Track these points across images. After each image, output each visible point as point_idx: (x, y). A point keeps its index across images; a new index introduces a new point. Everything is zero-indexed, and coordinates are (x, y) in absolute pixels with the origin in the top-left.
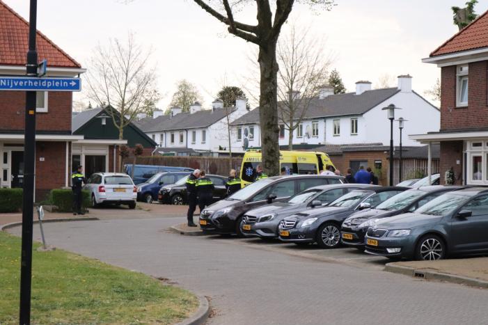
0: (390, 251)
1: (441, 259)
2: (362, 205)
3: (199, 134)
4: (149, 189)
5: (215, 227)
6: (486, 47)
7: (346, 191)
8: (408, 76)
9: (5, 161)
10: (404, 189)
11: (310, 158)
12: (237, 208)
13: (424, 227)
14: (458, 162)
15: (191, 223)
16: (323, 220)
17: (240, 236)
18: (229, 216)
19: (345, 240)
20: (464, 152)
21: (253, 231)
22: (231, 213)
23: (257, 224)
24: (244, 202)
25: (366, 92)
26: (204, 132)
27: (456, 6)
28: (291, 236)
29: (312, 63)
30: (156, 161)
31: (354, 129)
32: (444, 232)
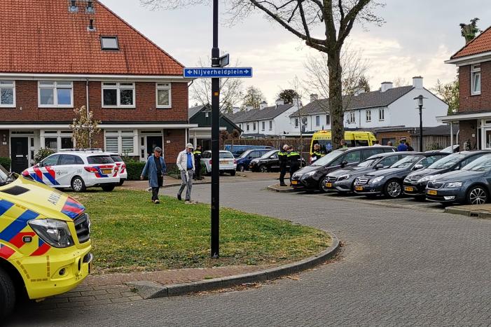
0: (446, 198)
1: (486, 203)
2: (416, 166)
3: (267, 124)
4: (241, 162)
5: (303, 185)
6: (490, 51)
7: (400, 157)
8: (420, 77)
9: (143, 144)
10: (447, 154)
11: (363, 136)
12: (319, 171)
13: (471, 180)
14: (473, 135)
15: (282, 184)
16: (388, 178)
17: (322, 192)
18: (314, 178)
19: (407, 192)
20: (478, 128)
21: (333, 187)
22: (315, 175)
23: (336, 182)
24: (324, 167)
25: (389, 90)
26: (271, 122)
27: (462, 23)
28: (365, 190)
29: (353, 69)
30: (242, 142)
31: (381, 117)
32: (487, 183)
